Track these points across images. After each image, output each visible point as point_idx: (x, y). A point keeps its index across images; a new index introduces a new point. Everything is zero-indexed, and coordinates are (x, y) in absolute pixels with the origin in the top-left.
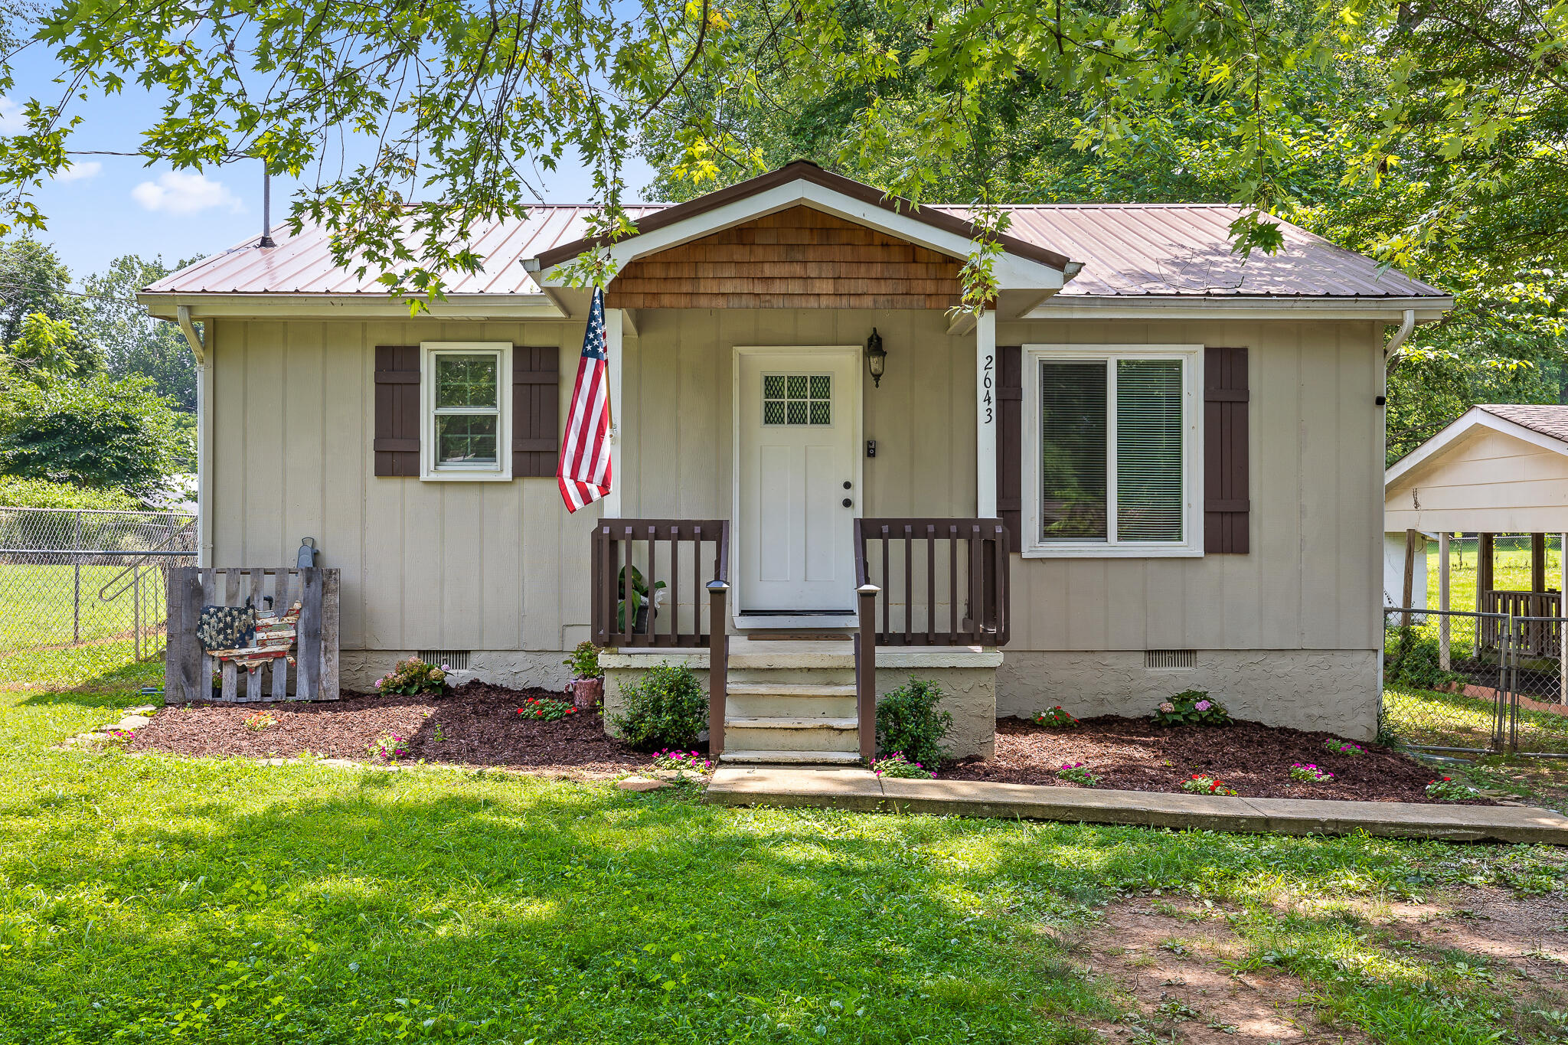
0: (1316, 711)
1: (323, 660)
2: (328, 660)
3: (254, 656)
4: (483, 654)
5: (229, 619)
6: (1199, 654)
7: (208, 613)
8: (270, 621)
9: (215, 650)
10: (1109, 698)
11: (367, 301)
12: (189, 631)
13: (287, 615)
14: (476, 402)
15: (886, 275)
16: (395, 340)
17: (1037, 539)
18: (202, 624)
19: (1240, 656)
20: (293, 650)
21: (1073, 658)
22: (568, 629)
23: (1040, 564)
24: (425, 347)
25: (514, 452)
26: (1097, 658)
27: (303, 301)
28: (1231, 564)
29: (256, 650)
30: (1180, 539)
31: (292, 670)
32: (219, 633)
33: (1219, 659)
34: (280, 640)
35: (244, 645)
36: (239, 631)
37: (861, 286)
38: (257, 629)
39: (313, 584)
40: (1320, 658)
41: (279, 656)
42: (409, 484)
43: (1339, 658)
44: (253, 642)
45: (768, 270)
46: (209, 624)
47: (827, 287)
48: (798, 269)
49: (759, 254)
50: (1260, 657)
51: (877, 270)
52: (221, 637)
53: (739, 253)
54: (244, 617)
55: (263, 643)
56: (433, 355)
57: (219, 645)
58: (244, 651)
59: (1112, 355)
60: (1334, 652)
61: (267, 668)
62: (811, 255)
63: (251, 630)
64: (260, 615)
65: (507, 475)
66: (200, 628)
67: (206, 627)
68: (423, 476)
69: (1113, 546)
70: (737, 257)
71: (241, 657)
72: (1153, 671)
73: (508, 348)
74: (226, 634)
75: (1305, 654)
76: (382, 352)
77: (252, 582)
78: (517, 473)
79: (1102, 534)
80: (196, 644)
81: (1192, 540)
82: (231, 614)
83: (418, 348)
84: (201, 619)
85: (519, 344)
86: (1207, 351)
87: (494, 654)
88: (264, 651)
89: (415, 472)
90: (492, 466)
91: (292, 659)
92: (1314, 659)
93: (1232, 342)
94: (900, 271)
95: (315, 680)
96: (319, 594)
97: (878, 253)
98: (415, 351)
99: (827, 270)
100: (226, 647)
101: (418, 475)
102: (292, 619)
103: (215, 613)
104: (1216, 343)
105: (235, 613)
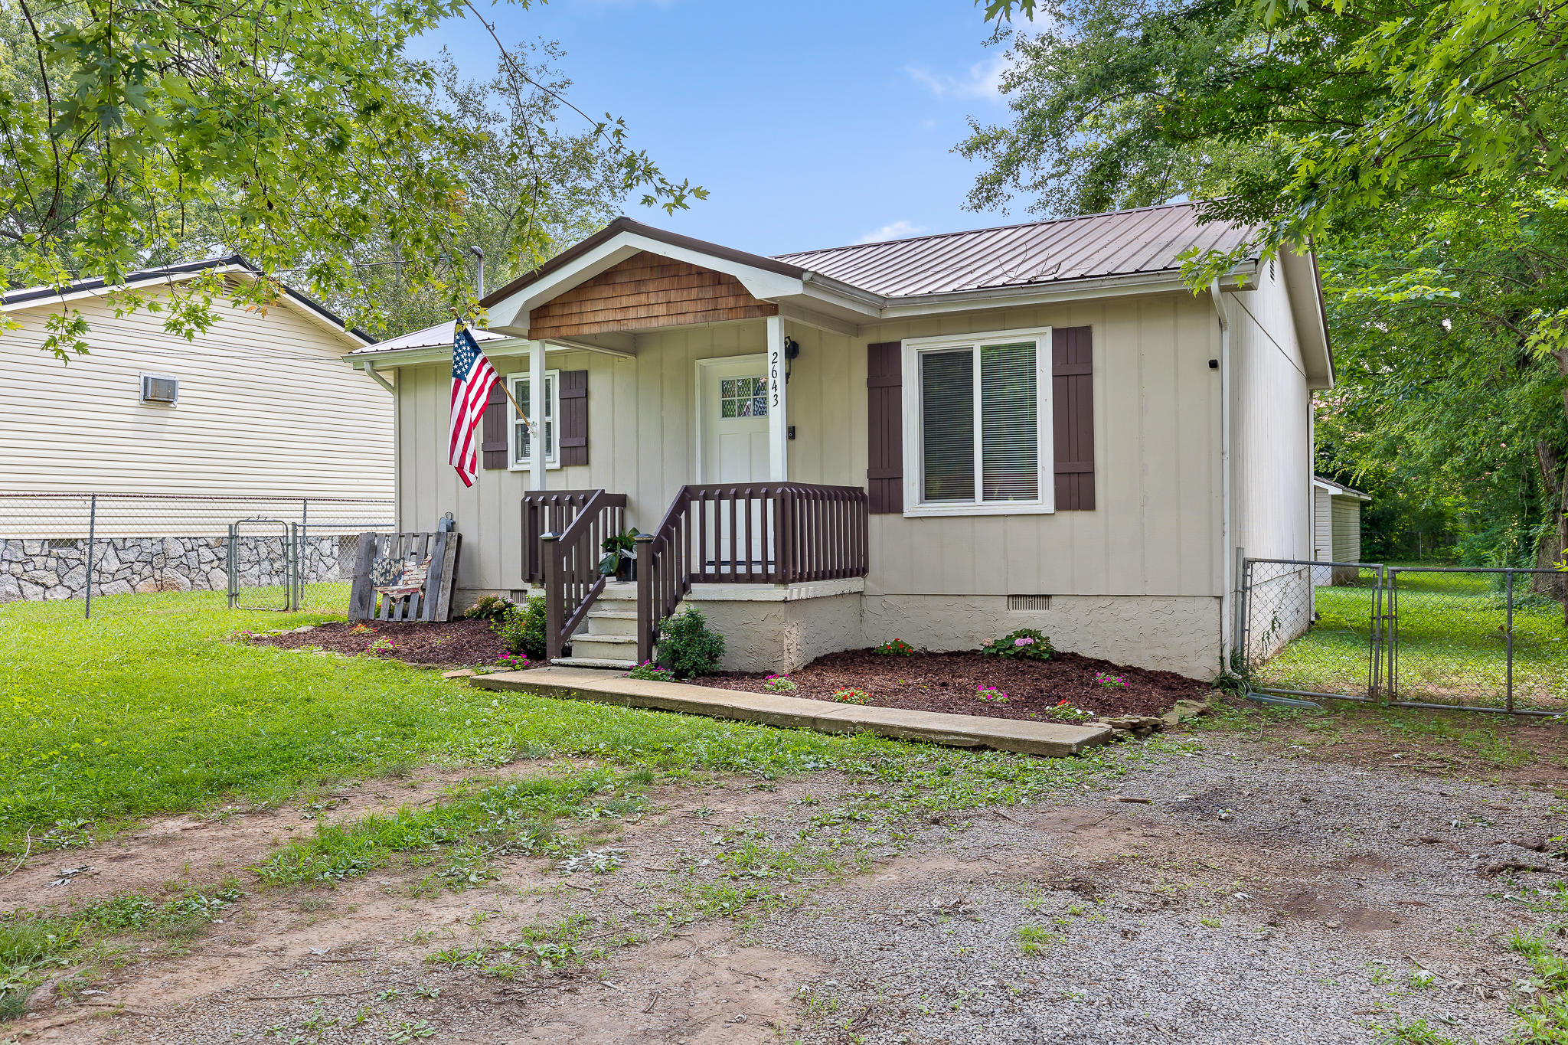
0: (1160, 652)
1: (440, 594)
2: (443, 595)
3: (400, 591)
5: (389, 566)
6: (1054, 600)
7: (377, 562)
8: (412, 568)
9: (378, 587)
10: (978, 635)
12: (364, 574)
13: (423, 564)
15: (700, 296)
17: (917, 500)
18: (373, 570)
19: (1091, 601)
20: (424, 587)
21: (948, 601)
23: (919, 521)
24: (509, 376)
25: (561, 448)
26: (967, 600)
27: (425, 352)
28: (1080, 517)
29: (402, 587)
30: (1036, 498)
31: (421, 600)
32: (382, 575)
33: (1071, 602)
34: (416, 580)
35: (395, 583)
36: (394, 574)
37: (686, 307)
38: (404, 573)
39: (440, 545)
40: (1164, 604)
41: (415, 591)
42: (502, 473)
43: (1181, 604)
44: (400, 582)
45: (624, 302)
46: (377, 569)
47: (661, 310)
48: (643, 299)
49: (619, 291)
50: (1108, 601)
51: (694, 293)
52: (383, 578)
53: (607, 292)
54: (398, 565)
55: (406, 582)
56: (514, 382)
57: (381, 584)
58: (395, 588)
59: (977, 343)
60: (1178, 599)
61: (407, 598)
62: (651, 287)
63: (401, 573)
64: (408, 564)
65: (557, 464)
66: (371, 572)
67: (375, 571)
68: (510, 468)
69: (978, 505)
70: (605, 295)
71: (392, 591)
72: (1016, 613)
73: (557, 373)
74: (386, 576)
75: (1149, 600)
77: (406, 542)
78: (564, 463)
79: (969, 495)
80: (367, 583)
81: (1046, 499)
82: (390, 563)
83: (506, 377)
84: (373, 566)
85: (564, 370)
86: (1055, 331)
88: (406, 587)
89: (505, 466)
90: (549, 459)
91: (422, 593)
92: (1158, 604)
93: (1078, 322)
94: (709, 293)
95: (434, 608)
96: (443, 549)
97: (695, 281)
98: (504, 380)
99: (662, 297)
100: (385, 585)
101: (507, 467)
102: (425, 566)
103: (381, 562)
104: (1063, 323)
105: (393, 562)
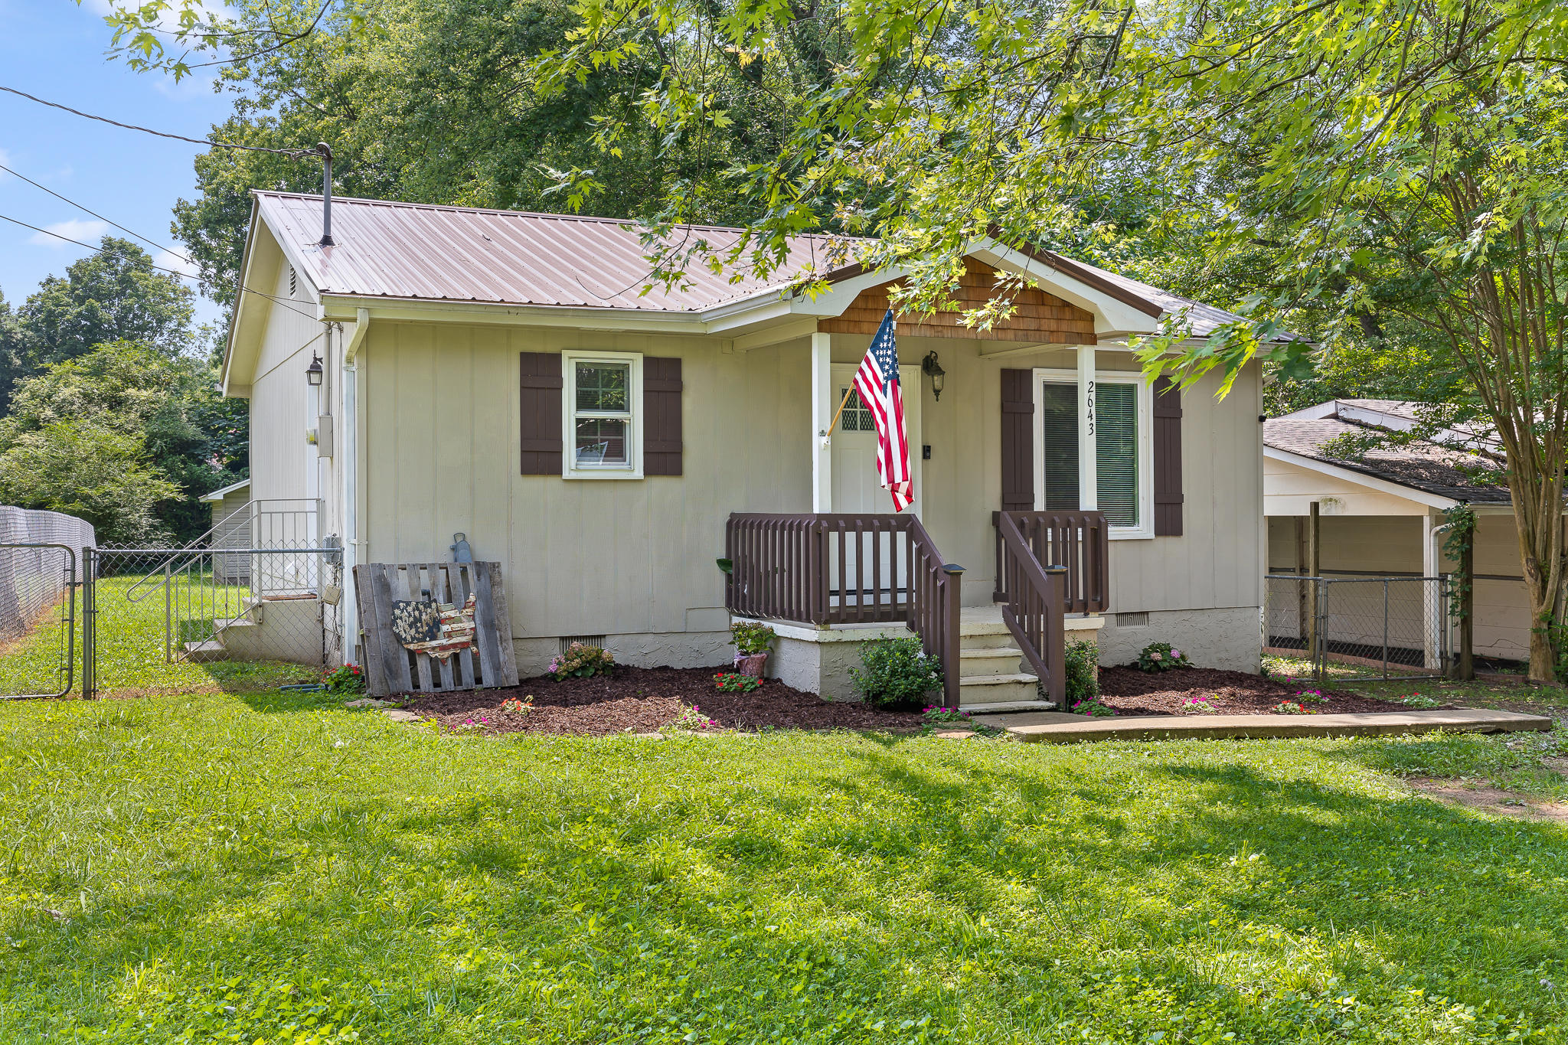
0: (1223, 655)
1: (500, 649)
2: (505, 648)
3: (443, 648)
4: (617, 638)
5: (417, 613)
6: (1151, 615)
7: (399, 608)
8: (452, 614)
9: (410, 643)
11: (541, 312)
12: (384, 626)
13: (465, 608)
14: (607, 407)
16: (537, 347)
18: (396, 619)
19: (1177, 615)
20: (475, 641)
22: (690, 612)
24: (566, 354)
25: (645, 453)
27: (483, 309)
28: (1170, 541)
29: (444, 642)
30: (1137, 524)
31: (476, 658)
32: (411, 626)
33: (1163, 618)
34: (462, 632)
35: (434, 638)
36: (428, 625)
38: (441, 621)
39: (483, 579)
40: (1226, 615)
41: (464, 646)
42: (551, 482)
43: (1237, 614)
44: (441, 634)
46: (401, 618)
50: (1189, 615)
52: (414, 630)
54: (429, 610)
55: (449, 635)
56: (573, 362)
57: (413, 638)
58: (434, 643)
60: (1234, 610)
61: (456, 657)
63: (437, 623)
64: (443, 609)
65: (639, 473)
66: (394, 622)
67: (399, 621)
68: (566, 475)
71: (433, 648)
72: (1121, 630)
73: (640, 358)
74: (417, 628)
75: (1216, 612)
76: (526, 358)
77: (430, 577)
78: (649, 471)
80: (393, 638)
81: (1146, 525)
82: (418, 609)
83: (560, 355)
84: (394, 614)
85: (649, 354)
87: (627, 637)
88: (451, 642)
89: (557, 470)
90: (624, 466)
91: (475, 649)
92: (1222, 615)
95: (496, 668)
96: (488, 586)
98: (557, 358)
100: (419, 640)
101: (561, 473)
102: (469, 611)
103: (405, 608)
105: (421, 607)
